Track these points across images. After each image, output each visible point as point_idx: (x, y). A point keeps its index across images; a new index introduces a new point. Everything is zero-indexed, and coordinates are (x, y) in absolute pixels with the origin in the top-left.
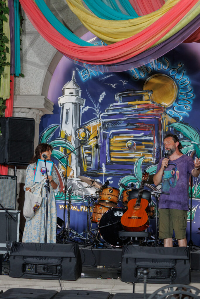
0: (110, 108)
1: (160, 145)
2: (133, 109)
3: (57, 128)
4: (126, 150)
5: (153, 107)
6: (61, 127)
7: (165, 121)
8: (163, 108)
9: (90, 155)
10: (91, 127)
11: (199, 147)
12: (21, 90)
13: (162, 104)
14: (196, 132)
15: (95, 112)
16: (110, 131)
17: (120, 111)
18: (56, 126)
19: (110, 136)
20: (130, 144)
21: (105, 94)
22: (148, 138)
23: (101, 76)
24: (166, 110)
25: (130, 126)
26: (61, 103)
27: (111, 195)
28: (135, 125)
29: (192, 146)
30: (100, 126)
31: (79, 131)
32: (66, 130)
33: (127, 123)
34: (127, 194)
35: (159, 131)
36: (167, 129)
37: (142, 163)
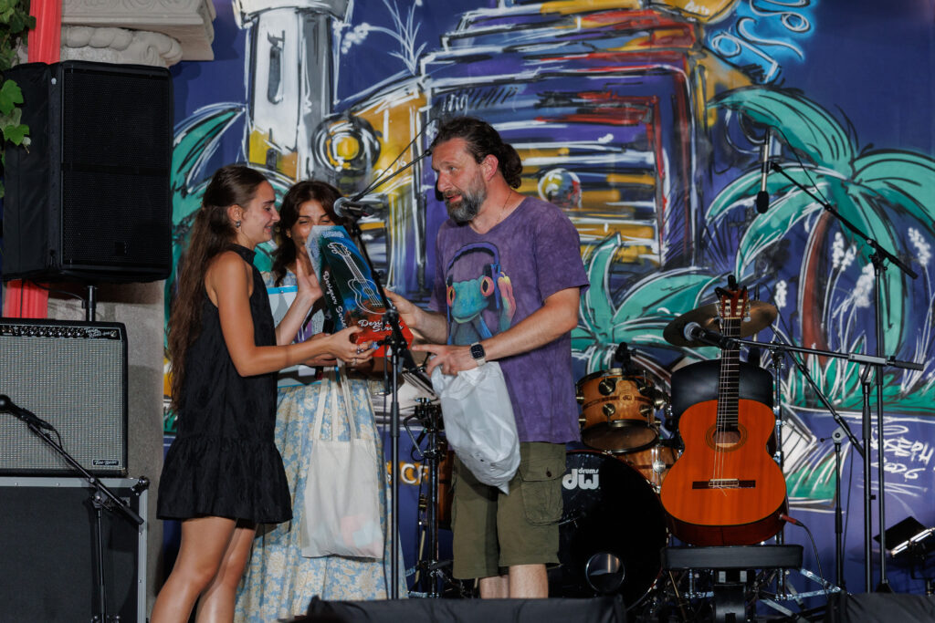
0: (462, 31)
1: (687, 188)
2: (563, 32)
3: (229, 119)
5: (650, 21)
6: (248, 118)
7: (704, 82)
8: (692, 27)
9: (381, 235)
10: (383, 112)
11: (849, 192)
13: (686, 8)
14: (835, 124)
15: (397, 46)
17: (508, 41)
18: (224, 112)
20: (555, 186)
22: (631, 156)
24: (704, 34)
25: (551, 106)
26: (244, 10)
28: (574, 100)
29: (821, 185)
30: (422, 110)
31: (331, 130)
32: (271, 130)
33: (540, 92)
34: (603, 390)
35: (678, 125)
36: (711, 116)
37: (612, 265)
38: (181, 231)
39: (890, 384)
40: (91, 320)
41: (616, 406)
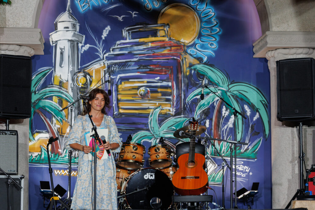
0: (116, 47)
1: (181, 93)
2: (145, 47)
3: (48, 72)
4: (138, 99)
5: (170, 44)
6: (54, 72)
7: (186, 62)
8: (182, 46)
10: (93, 70)
11: (227, 94)
12: (7, 22)
13: (181, 41)
14: (224, 75)
15: (97, 51)
16: (117, 76)
17: (129, 50)
18: (47, 70)
19: (118, 81)
20: (142, 92)
21: (110, 29)
22: (165, 84)
23: (104, 6)
24: (186, 48)
25: (141, 69)
26: (53, 40)
27: (136, 153)
28: (148, 67)
29: (219, 92)
30: (104, 69)
31: (78, 75)
32: (60, 75)
33: (139, 65)
34: (156, 151)
35: (178, 75)
36: (188, 72)
37: (159, 115)
38: (34, 104)
39: (238, 149)
40: (7, 129)
41: (159, 155)
